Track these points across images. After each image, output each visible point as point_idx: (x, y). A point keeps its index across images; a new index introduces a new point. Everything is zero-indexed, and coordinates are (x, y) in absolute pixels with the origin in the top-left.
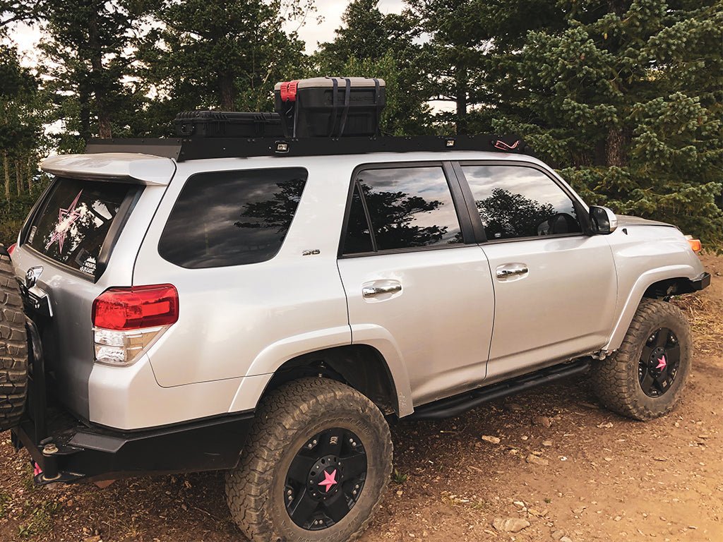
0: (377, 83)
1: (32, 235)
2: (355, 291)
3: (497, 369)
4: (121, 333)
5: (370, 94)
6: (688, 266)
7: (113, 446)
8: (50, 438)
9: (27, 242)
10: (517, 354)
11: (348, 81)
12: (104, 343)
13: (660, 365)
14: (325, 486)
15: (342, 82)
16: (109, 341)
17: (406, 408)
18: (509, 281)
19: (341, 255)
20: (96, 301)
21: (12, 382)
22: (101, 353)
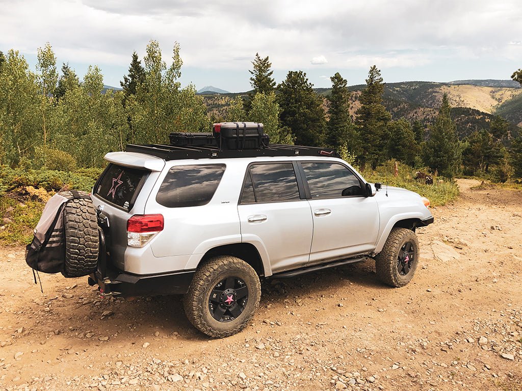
0: (259, 126)
1: (99, 190)
2: (244, 219)
3: (314, 257)
4: (138, 234)
5: (256, 131)
6: (421, 213)
7: (134, 280)
8: (108, 278)
9: (96, 193)
10: (330, 250)
11: (245, 124)
12: (131, 238)
13: (406, 260)
14: (228, 302)
15: (241, 125)
16: (134, 237)
17: (268, 273)
18: (320, 217)
19: (239, 203)
20: (129, 220)
21: (92, 253)
22: (130, 242)
